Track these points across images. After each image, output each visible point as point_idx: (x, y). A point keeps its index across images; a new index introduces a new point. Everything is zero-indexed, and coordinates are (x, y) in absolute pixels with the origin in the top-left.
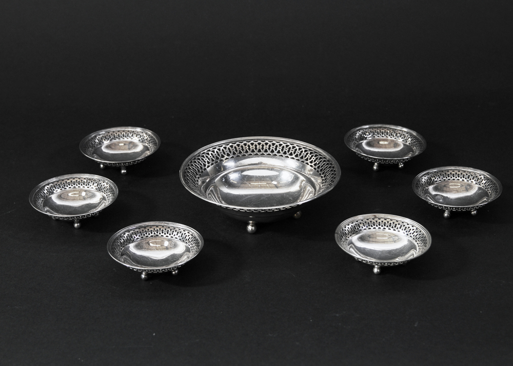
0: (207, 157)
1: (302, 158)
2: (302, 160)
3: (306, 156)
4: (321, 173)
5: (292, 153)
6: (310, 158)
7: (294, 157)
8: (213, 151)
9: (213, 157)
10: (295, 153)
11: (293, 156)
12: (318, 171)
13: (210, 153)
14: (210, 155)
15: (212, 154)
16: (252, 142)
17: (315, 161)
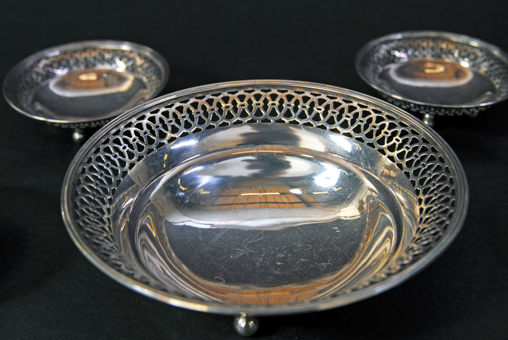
0: (126, 141)
1: (370, 135)
2: (371, 141)
3: (379, 133)
4: (417, 180)
5: (346, 121)
6: (390, 139)
7: (352, 133)
8: (140, 126)
9: (141, 139)
10: (353, 122)
11: (350, 130)
12: (407, 174)
13: (132, 129)
14: (134, 136)
15: (136, 133)
16: (241, 92)
17: (400, 146)
